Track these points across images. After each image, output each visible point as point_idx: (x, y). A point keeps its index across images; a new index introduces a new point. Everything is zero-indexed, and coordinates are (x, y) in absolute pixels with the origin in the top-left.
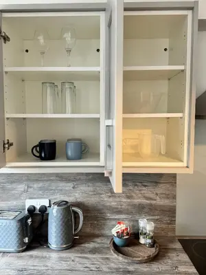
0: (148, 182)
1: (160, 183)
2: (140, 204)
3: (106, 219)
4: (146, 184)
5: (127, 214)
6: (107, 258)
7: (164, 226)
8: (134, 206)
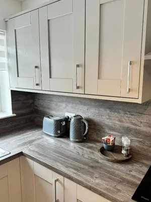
0: (135, 112)
1: (144, 114)
2: (128, 128)
3: (105, 133)
4: (133, 113)
5: (119, 132)
6: (93, 153)
7: (146, 148)
8: (124, 128)
